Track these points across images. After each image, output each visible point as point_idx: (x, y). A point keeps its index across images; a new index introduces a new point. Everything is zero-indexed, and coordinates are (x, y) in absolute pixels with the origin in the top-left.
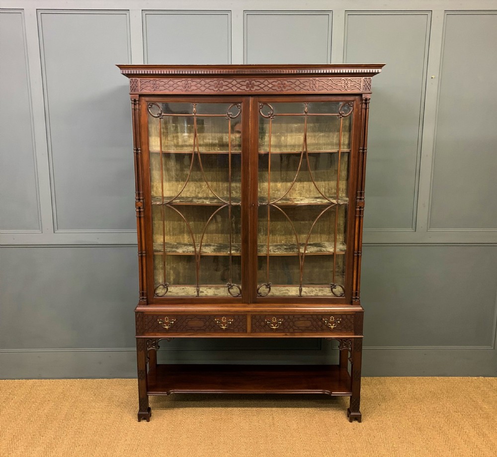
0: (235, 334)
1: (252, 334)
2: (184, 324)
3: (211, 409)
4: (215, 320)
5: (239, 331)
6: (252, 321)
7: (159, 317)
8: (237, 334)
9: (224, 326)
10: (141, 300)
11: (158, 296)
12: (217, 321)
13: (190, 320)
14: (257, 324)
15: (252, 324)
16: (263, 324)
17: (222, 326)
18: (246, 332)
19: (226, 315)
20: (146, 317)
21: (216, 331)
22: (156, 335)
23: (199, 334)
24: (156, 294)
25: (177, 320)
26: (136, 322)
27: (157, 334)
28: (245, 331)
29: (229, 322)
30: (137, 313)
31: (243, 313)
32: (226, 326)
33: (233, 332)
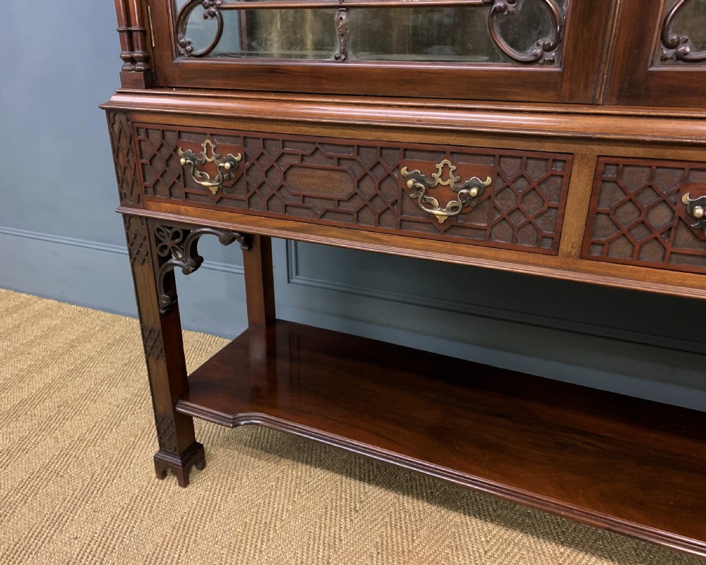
0: (492, 252)
1: (586, 264)
2: (276, 177)
3: (391, 496)
4: (404, 171)
5: (515, 240)
6: (595, 194)
7: (185, 138)
8: (504, 254)
9: (442, 205)
10: (128, 66)
11: (190, 54)
12: (407, 178)
13: (296, 161)
14: (628, 215)
15: (592, 215)
16: (661, 217)
17: (431, 206)
18: (555, 250)
19: (455, 153)
20: (142, 136)
21: (402, 227)
22: (178, 213)
23: (334, 231)
24: (184, 45)
25: (245, 157)
26: (116, 151)
27: (183, 208)
28: (550, 245)
29: (468, 187)
30: (112, 113)
31: (549, 147)
32: (454, 208)
33: (486, 240)
